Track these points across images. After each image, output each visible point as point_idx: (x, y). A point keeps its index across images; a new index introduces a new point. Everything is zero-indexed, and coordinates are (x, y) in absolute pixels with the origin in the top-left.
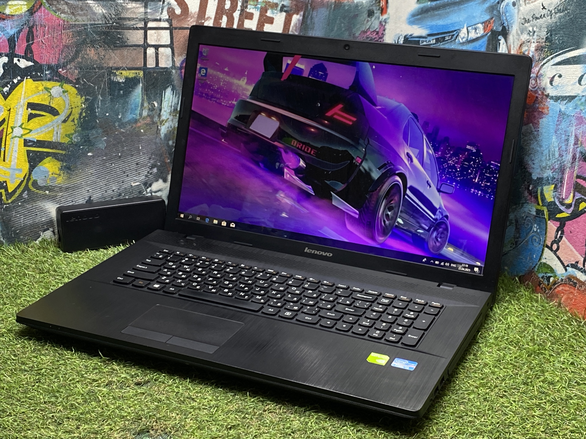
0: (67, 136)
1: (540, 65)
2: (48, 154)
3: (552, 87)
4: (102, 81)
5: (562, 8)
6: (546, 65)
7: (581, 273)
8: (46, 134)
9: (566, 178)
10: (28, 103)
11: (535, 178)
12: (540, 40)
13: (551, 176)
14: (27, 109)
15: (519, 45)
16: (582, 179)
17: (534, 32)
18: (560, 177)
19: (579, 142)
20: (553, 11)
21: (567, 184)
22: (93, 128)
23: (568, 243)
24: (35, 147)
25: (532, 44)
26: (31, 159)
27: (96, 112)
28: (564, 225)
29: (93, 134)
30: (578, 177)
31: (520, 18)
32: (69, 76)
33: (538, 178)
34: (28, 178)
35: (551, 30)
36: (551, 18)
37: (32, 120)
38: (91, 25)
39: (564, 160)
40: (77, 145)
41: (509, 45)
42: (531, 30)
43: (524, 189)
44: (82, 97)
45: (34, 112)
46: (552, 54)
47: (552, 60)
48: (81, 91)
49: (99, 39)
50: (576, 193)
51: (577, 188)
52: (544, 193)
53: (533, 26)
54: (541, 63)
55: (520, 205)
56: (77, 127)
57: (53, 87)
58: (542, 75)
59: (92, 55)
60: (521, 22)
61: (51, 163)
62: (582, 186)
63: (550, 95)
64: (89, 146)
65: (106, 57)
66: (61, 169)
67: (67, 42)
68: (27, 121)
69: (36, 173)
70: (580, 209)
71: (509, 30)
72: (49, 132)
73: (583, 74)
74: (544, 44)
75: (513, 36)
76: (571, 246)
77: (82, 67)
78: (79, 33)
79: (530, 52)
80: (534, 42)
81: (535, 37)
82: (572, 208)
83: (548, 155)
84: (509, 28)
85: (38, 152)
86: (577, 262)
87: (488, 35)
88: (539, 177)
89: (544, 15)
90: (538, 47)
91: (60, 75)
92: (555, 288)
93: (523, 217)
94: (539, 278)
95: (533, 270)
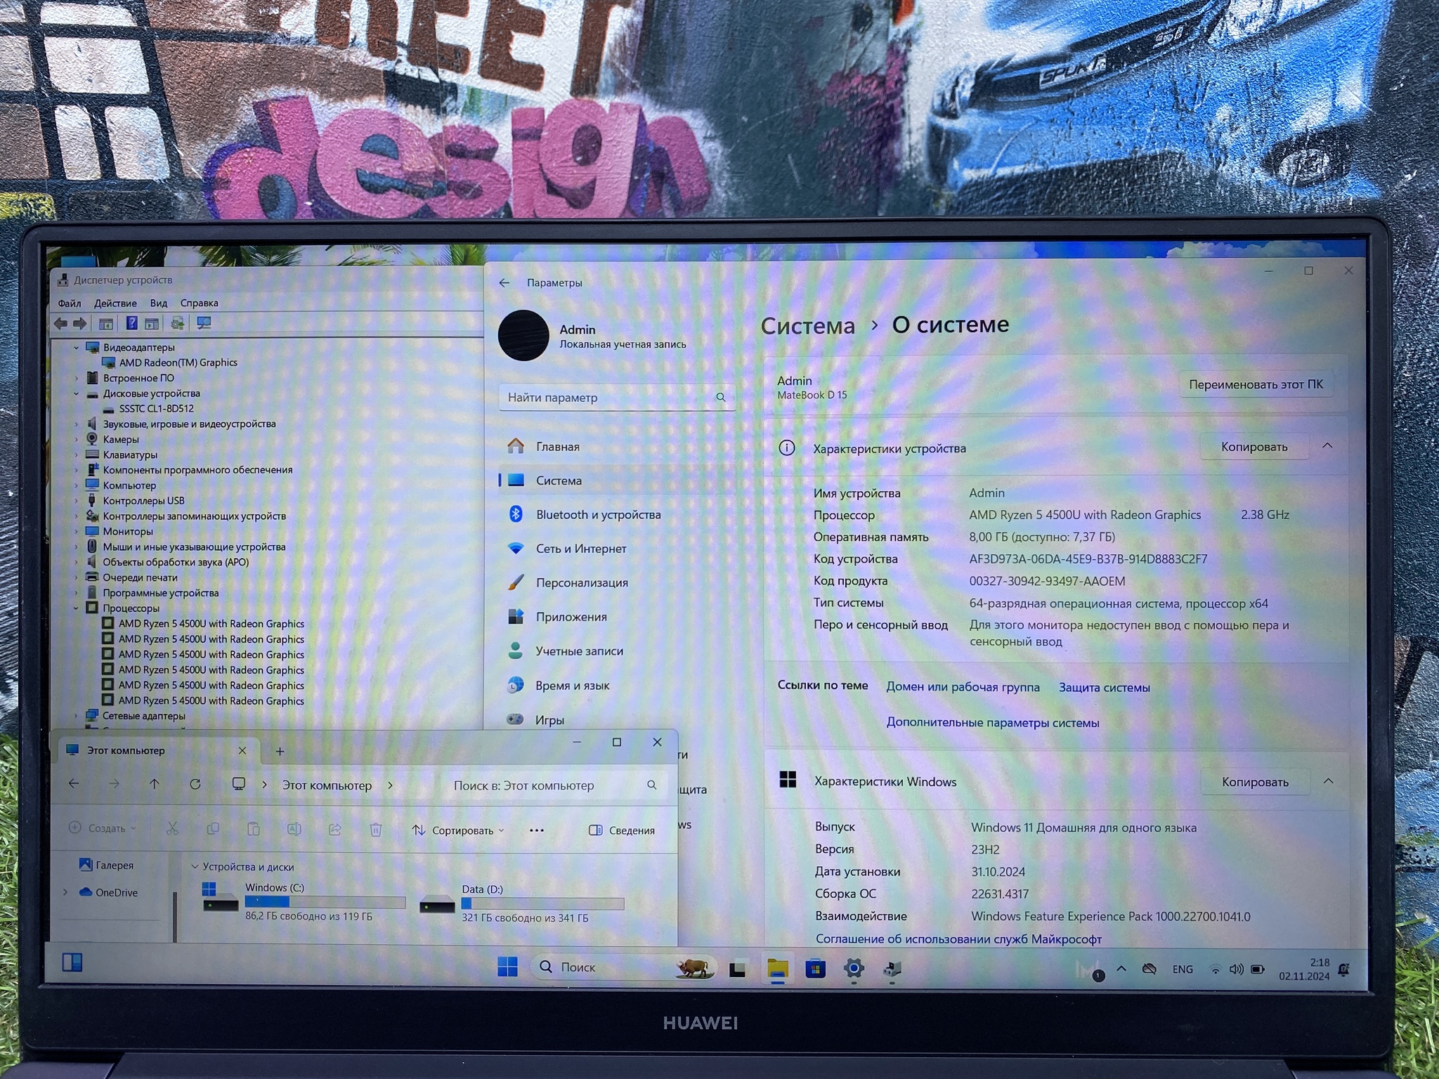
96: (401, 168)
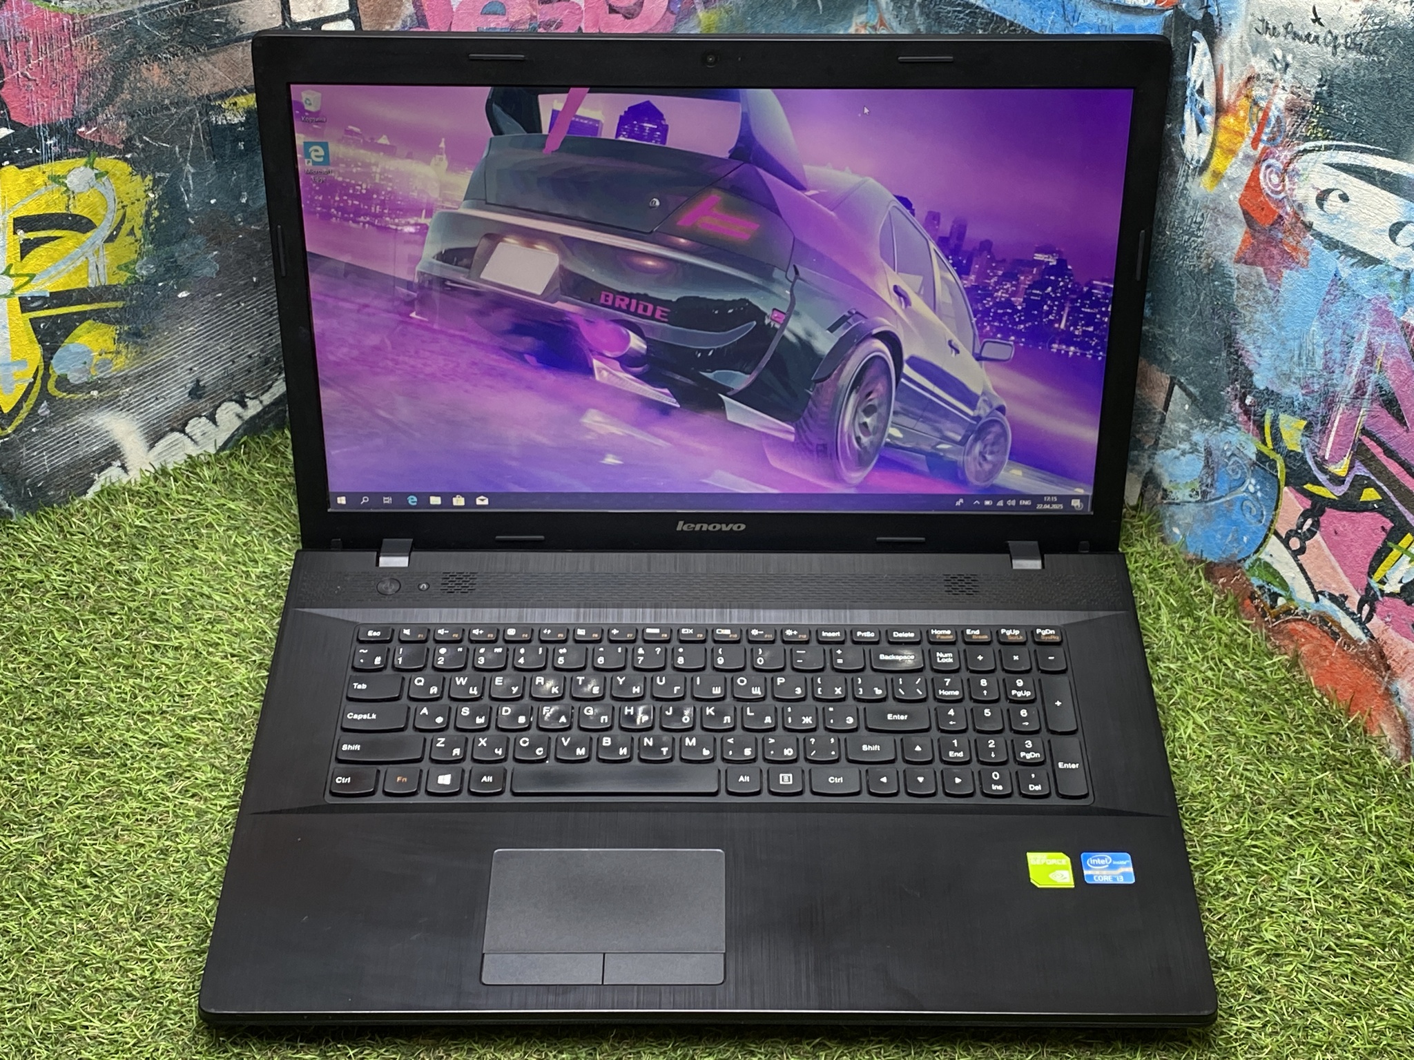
0: (121, 269)
1: (1296, 149)
2: (83, 317)
3: (1322, 212)
4: (189, 131)
5: (1365, 44)
6: (1310, 155)
7: (1352, 622)
8: (70, 276)
9: (1336, 424)
10: (15, 219)
11: (1262, 388)
12: (1300, 91)
13: (1301, 400)
14: (15, 233)
15: (1245, 77)
16: (1375, 441)
17: (1287, 65)
18: (1321, 411)
19: (1377, 364)
20: (1341, 41)
21: (1337, 434)
22: (184, 236)
23: (1327, 551)
24: (48, 308)
25: (1279, 91)
26: (44, 335)
27: (184, 203)
28: (1322, 512)
29: (184, 252)
30: (1364, 431)
31: (1252, 15)
32: (106, 138)
33: (1267, 389)
34: (44, 374)
35: (1331, 81)
36: (1334, 54)
37: (32, 253)
38: (144, 9)
39: (1335, 381)
40: (150, 282)
41: (1218, 63)
42: (1280, 58)
43: (1232, 397)
44: (144, 176)
45: (32, 235)
46: (1327, 139)
47: (1327, 153)
48: (138, 167)
49: (167, 38)
50: (1358, 463)
51: (1360, 453)
52: (1280, 426)
53: (1285, 50)
54: (1298, 144)
55: (1220, 424)
56: (144, 244)
57: (69, 171)
58: (1297, 174)
59: (156, 79)
60: (1255, 26)
61: (93, 333)
62: (1374, 456)
63: (1314, 226)
64: (178, 278)
65: (192, 75)
66: (119, 341)
67: (89, 61)
68: (19, 259)
69: (61, 361)
70: (1362, 499)
71: (1221, 30)
72: (78, 269)
73: (1403, 220)
74: (1309, 104)
75: (1231, 48)
76: (1332, 558)
77: (134, 111)
78: (116, 36)
79: (1273, 107)
80: (1284, 88)
81: (1288, 76)
82: (1344, 489)
83: (1297, 353)
84: (1221, 24)
85: (58, 316)
86: (1346, 598)
87: (1168, 13)
88: (1271, 388)
89: (1317, 38)
90: (1293, 105)
91: (82, 142)
92: (1288, 621)
93: (1224, 451)
94: (1251, 584)
95: (1240, 565)
96: (507, 20)
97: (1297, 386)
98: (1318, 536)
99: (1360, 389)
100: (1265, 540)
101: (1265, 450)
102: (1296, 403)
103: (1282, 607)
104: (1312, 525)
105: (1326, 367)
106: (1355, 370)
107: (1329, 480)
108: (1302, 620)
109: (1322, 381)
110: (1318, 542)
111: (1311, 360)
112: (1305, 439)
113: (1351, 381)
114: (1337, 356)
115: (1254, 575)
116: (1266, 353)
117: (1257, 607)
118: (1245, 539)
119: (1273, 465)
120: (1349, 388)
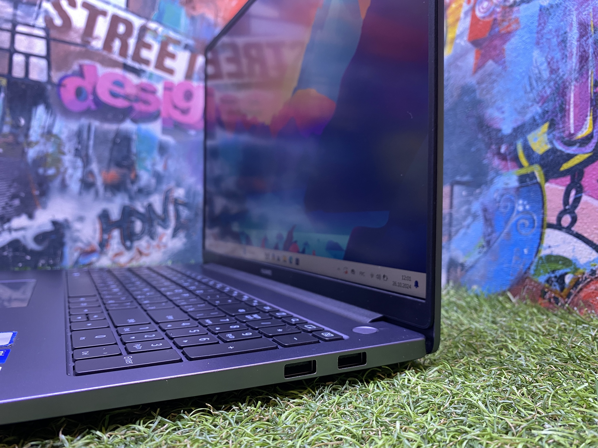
11: (510, 132)
13: (540, 111)
18: (558, 104)
19: (590, 29)
23: (596, 203)
28: (581, 175)
33: (514, 129)
39: (561, 74)
43: (491, 158)
52: (530, 144)
55: (488, 183)
82: (594, 140)
83: (528, 84)
88: (516, 126)
92: (580, 291)
93: (495, 200)
94: (539, 284)
95: (526, 276)
96: (124, 91)
97: (535, 104)
98: (585, 198)
99: (583, 59)
100: (541, 238)
101: (523, 171)
102: (537, 117)
103: (570, 282)
104: (576, 194)
105: (553, 71)
106: (575, 51)
107: (580, 146)
108: (592, 280)
109: (552, 84)
110: (586, 202)
111: (539, 79)
112: (551, 135)
113: (574, 62)
114: (558, 56)
115: (539, 276)
116: (507, 107)
117: (550, 299)
118: (526, 251)
119: (532, 176)
120: (574, 67)
